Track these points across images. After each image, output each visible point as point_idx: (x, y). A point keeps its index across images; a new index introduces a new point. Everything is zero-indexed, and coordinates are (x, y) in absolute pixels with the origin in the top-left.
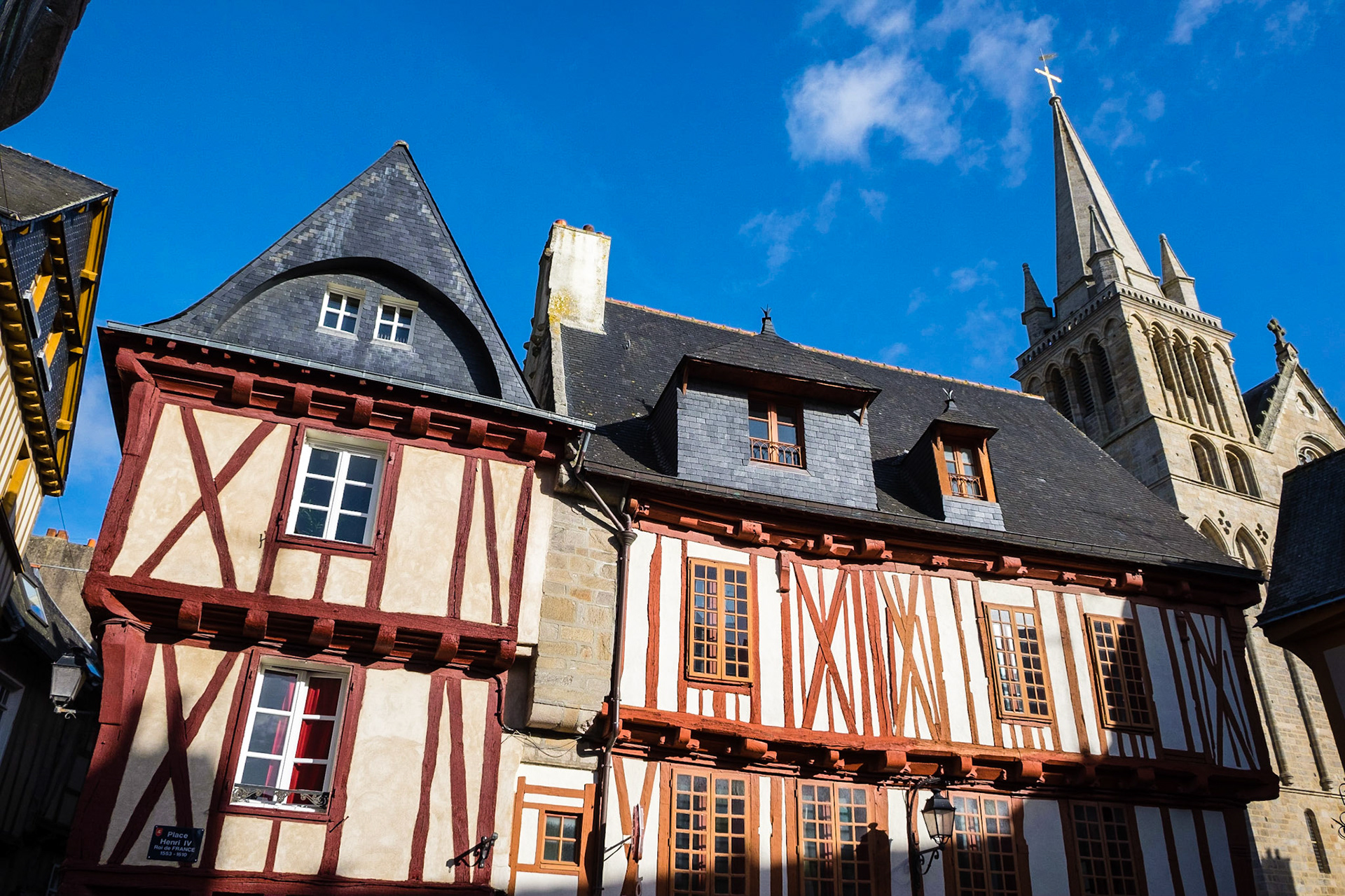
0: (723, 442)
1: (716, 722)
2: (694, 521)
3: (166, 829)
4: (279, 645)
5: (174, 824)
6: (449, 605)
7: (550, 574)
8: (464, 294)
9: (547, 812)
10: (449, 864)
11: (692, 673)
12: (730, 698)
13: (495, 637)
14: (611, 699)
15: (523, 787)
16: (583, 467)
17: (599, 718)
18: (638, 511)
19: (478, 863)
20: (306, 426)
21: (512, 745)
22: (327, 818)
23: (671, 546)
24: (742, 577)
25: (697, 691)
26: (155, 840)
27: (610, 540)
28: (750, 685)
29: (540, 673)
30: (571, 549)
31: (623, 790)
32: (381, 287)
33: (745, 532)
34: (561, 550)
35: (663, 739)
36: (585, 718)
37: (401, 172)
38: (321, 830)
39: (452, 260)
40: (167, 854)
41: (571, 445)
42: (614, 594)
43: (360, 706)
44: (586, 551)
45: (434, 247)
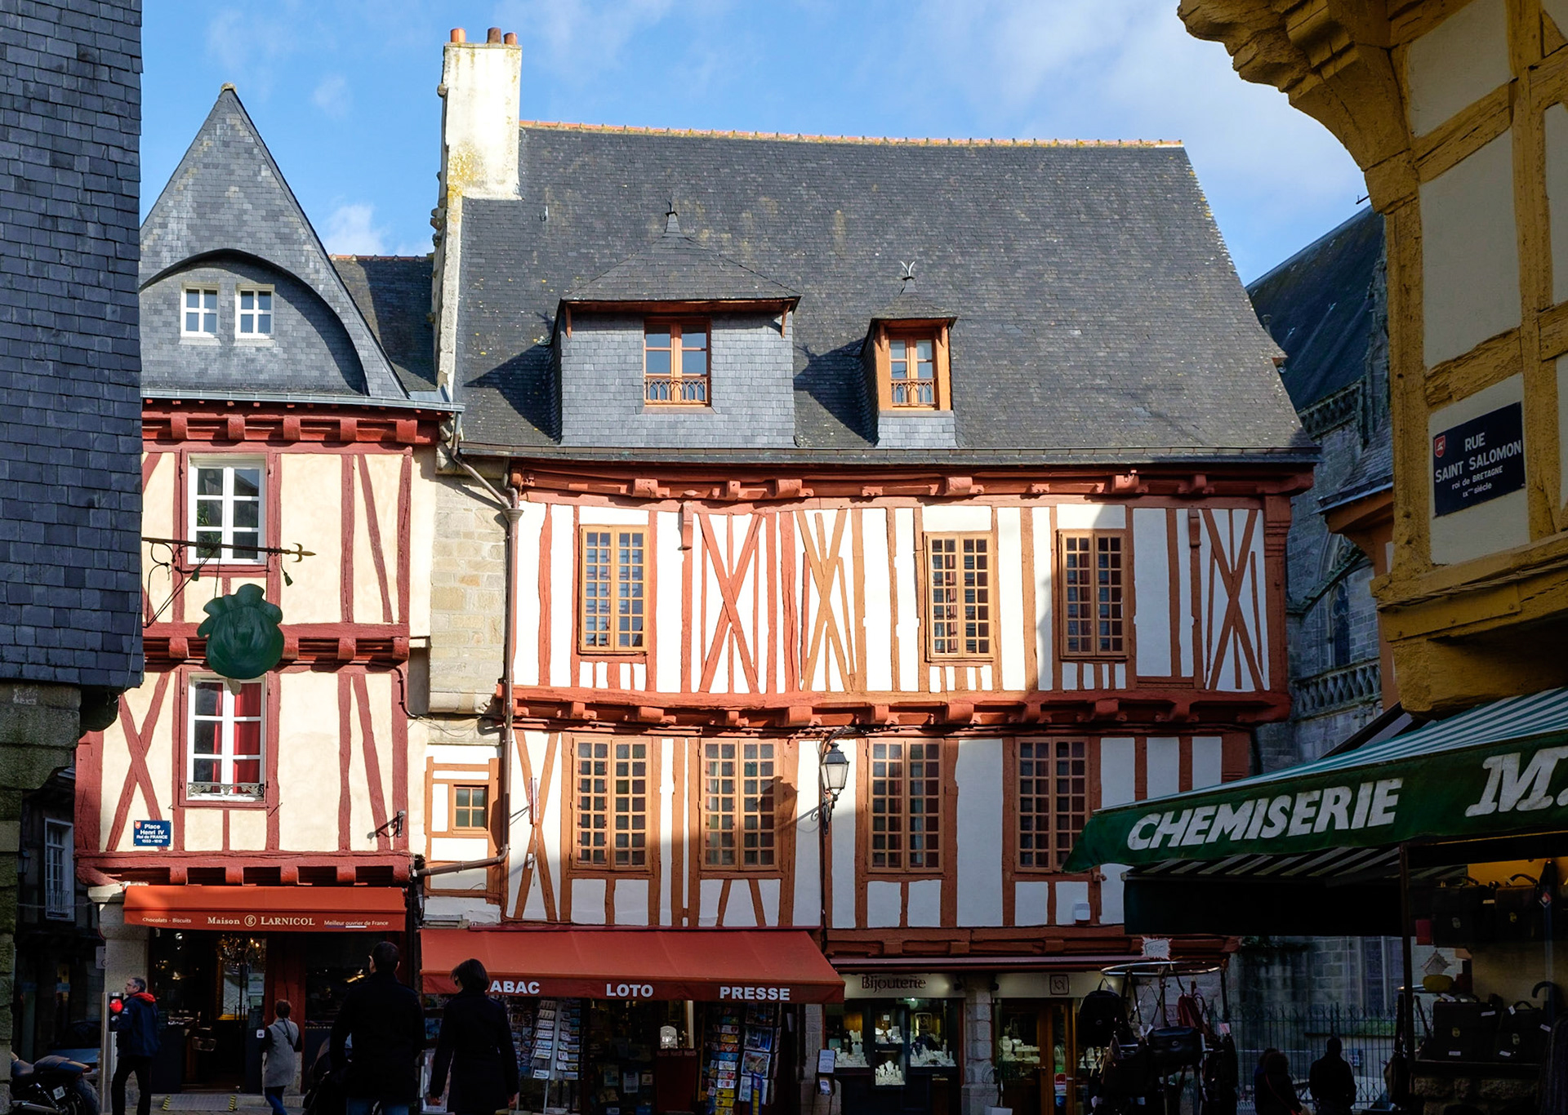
0: (613, 388)
1: (609, 693)
2: (584, 487)
3: (143, 823)
4: (201, 662)
5: (148, 818)
6: (342, 610)
7: (437, 564)
8: (318, 272)
9: (455, 786)
10: (371, 836)
11: (584, 647)
12: (625, 669)
13: (387, 636)
14: (504, 681)
15: (432, 766)
16: (459, 449)
17: (495, 699)
18: (522, 483)
19: (396, 833)
20: (188, 450)
21: (418, 730)
22: (265, 805)
23: (562, 513)
24: (638, 539)
25: (591, 665)
26: (136, 831)
27: (497, 519)
28: (645, 654)
29: (435, 662)
30: (457, 534)
31: (526, 761)
32: (234, 275)
33: (639, 491)
34: (447, 537)
35: (559, 713)
36: (482, 701)
37: (232, 127)
38: (262, 816)
39: (300, 230)
40: (147, 841)
41: (443, 428)
42: (502, 574)
43: (279, 708)
44: (473, 533)
45: (280, 219)
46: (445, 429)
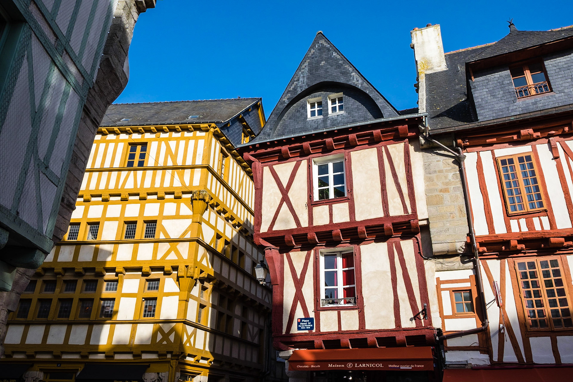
0: (499, 96)
1: (530, 233)
2: (495, 140)
3: (301, 319)
4: (324, 244)
5: (303, 317)
6: (384, 211)
7: (427, 186)
8: (358, 81)
9: (453, 291)
10: (411, 320)
11: (510, 212)
12: (536, 220)
13: (407, 220)
14: (470, 235)
15: (439, 282)
16: (429, 134)
17: (467, 244)
18: (463, 144)
19: (424, 317)
20: (312, 158)
21: (429, 265)
22: (357, 307)
23: (486, 156)
24: (529, 158)
25: (516, 221)
26: (299, 324)
27: (453, 162)
28: (546, 211)
29: (432, 230)
30: (435, 172)
31: (490, 275)
32: (327, 93)
33: (524, 136)
34: (430, 174)
35: (503, 248)
36: (460, 245)
37: (322, 44)
38: (356, 312)
39: (350, 69)
40: (303, 328)
41: (420, 126)
42: (460, 185)
43: (361, 261)
44: (442, 170)
45: (342, 67)
46: (421, 127)
